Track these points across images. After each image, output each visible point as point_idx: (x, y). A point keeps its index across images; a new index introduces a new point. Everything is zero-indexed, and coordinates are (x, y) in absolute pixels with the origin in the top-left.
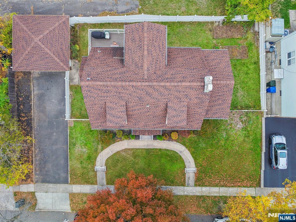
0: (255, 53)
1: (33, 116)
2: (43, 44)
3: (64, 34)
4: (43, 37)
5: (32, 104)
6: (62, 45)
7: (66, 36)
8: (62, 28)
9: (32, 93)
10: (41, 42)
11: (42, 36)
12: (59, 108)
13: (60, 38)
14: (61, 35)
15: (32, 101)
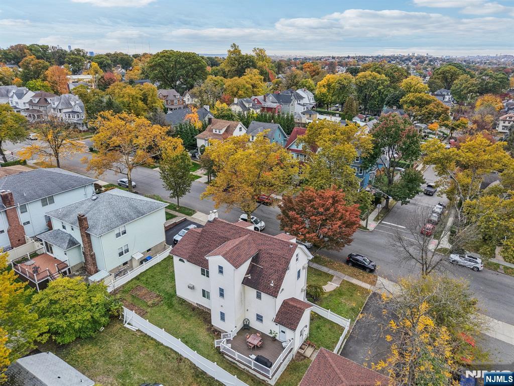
0: (130, 284)
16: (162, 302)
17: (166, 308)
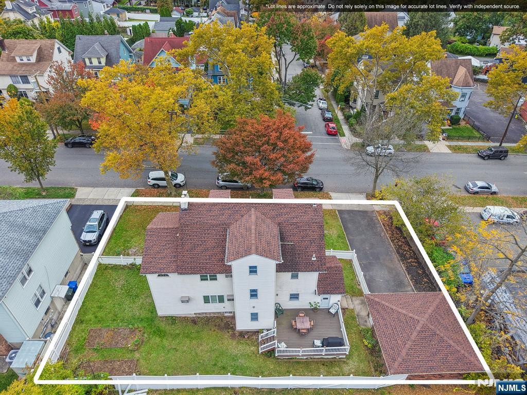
0: (76, 336)
1: (401, 263)
2: (411, 317)
3: (387, 341)
4: (415, 328)
5: (408, 276)
6: (385, 325)
7: (384, 339)
8: (394, 350)
9: (413, 287)
10: (416, 320)
11: (418, 328)
12: (371, 273)
13: (392, 333)
14: (392, 339)
15: (409, 278)
16: (145, 335)
17: (158, 340)
